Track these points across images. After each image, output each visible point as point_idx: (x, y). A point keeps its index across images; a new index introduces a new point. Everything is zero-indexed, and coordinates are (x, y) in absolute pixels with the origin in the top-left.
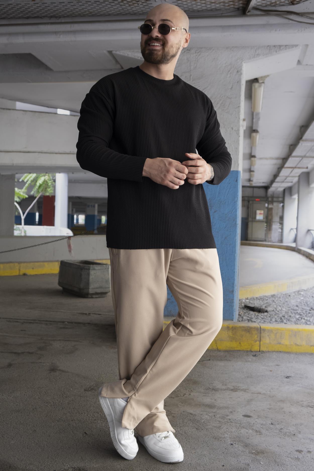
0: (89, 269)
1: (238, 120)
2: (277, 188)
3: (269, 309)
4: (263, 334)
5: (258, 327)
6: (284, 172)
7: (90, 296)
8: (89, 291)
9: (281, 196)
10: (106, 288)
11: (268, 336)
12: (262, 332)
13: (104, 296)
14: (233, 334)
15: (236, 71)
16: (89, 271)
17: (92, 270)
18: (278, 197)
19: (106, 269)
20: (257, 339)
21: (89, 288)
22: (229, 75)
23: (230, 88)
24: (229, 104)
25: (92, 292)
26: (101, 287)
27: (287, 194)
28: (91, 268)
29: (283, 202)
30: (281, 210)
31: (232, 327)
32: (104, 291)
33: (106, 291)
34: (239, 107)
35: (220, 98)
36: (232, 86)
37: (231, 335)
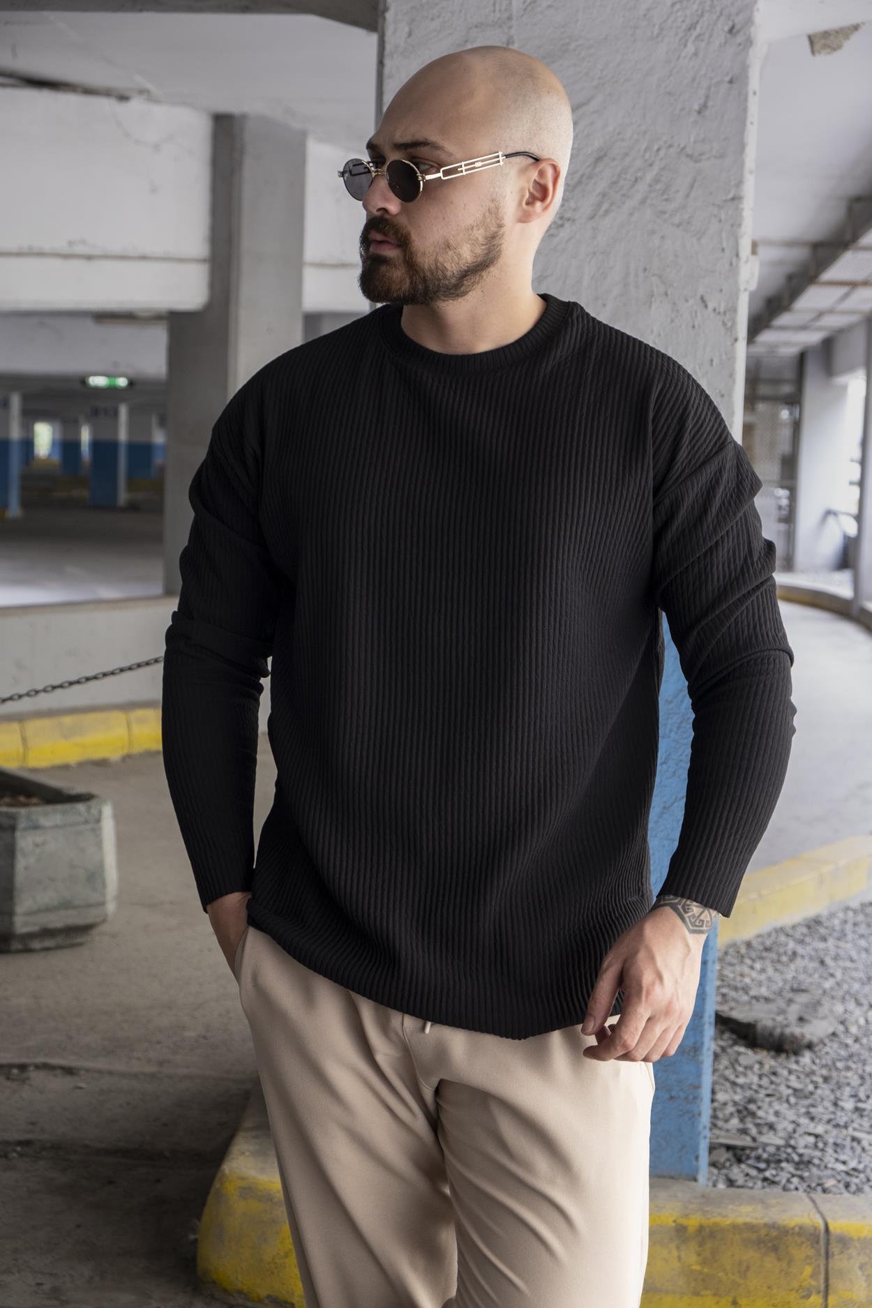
0: (13, 829)
1: (731, 264)
2: (773, 347)
3: (816, 1030)
4: (837, 1262)
5: (815, 1228)
6: (812, 299)
7: (16, 945)
8: (11, 924)
9: (789, 374)
10: (89, 906)
11: (861, 1268)
12: (835, 1249)
13: (79, 940)
14: (704, 1263)
15: (726, 28)
16: (13, 838)
17: (25, 829)
18: (776, 382)
19: (87, 822)
20: (813, 1283)
21: (11, 914)
22: (691, 48)
23: (696, 107)
24: (692, 186)
25: (25, 930)
26: (66, 905)
27: (812, 370)
28: (22, 824)
29: (794, 400)
30: (786, 433)
31: (701, 1228)
32: (80, 921)
33: (89, 921)
34: (737, 199)
35: (647, 156)
36: (707, 97)
37: (697, 1267)
